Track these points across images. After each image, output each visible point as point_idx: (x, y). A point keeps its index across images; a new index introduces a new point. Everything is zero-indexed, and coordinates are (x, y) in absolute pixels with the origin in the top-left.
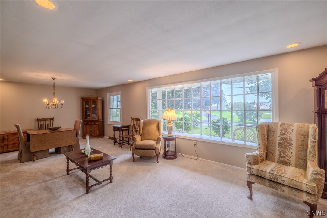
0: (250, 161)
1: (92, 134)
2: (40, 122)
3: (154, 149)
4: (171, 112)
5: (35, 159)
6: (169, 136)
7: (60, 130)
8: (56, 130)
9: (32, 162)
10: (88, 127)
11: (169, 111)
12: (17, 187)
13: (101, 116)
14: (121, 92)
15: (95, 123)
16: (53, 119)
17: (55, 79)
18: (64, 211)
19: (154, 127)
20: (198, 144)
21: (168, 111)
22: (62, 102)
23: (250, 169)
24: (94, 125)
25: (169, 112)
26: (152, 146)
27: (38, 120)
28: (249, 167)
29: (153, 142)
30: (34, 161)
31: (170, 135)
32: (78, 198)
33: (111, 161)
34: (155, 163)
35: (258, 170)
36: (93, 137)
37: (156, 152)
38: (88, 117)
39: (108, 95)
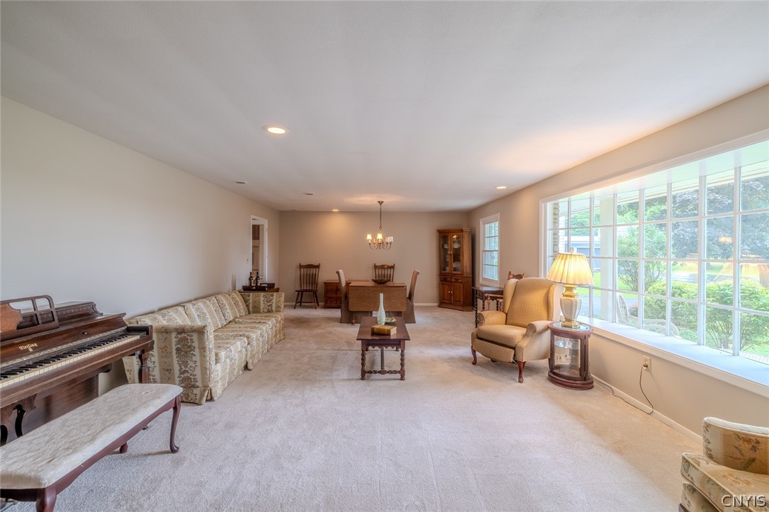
0: (710, 446)
1: (452, 299)
2: (377, 270)
3: (514, 348)
4: (567, 261)
5: (354, 321)
6: (565, 326)
7: (389, 284)
8: (384, 283)
9: (350, 325)
10: (446, 287)
11: (562, 259)
12: (315, 347)
13: (468, 266)
14: (499, 214)
15: (457, 280)
16: (393, 267)
17: (382, 202)
18: (325, 386)
19: (536, 298)
20: (655, 365)
21: (560, 260)
22: (390, 239)
23: (689, 466)
24: (456, 284)
25: (563, 261)
26: (510, 338)
27: (376, 267)
28: (687, 461)
29: (516, 333)
30: (353, 324)
31: (567, 323)
32: (349, 380)
33: (402, 342)
34: (514, 380)
35: (710, 480)
36: (454, 307)
37: (517, 356)
38: (447, 268)
39: (481, 222)
